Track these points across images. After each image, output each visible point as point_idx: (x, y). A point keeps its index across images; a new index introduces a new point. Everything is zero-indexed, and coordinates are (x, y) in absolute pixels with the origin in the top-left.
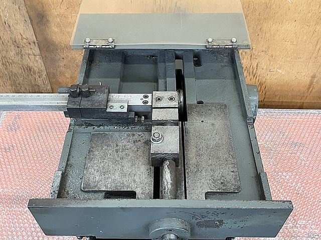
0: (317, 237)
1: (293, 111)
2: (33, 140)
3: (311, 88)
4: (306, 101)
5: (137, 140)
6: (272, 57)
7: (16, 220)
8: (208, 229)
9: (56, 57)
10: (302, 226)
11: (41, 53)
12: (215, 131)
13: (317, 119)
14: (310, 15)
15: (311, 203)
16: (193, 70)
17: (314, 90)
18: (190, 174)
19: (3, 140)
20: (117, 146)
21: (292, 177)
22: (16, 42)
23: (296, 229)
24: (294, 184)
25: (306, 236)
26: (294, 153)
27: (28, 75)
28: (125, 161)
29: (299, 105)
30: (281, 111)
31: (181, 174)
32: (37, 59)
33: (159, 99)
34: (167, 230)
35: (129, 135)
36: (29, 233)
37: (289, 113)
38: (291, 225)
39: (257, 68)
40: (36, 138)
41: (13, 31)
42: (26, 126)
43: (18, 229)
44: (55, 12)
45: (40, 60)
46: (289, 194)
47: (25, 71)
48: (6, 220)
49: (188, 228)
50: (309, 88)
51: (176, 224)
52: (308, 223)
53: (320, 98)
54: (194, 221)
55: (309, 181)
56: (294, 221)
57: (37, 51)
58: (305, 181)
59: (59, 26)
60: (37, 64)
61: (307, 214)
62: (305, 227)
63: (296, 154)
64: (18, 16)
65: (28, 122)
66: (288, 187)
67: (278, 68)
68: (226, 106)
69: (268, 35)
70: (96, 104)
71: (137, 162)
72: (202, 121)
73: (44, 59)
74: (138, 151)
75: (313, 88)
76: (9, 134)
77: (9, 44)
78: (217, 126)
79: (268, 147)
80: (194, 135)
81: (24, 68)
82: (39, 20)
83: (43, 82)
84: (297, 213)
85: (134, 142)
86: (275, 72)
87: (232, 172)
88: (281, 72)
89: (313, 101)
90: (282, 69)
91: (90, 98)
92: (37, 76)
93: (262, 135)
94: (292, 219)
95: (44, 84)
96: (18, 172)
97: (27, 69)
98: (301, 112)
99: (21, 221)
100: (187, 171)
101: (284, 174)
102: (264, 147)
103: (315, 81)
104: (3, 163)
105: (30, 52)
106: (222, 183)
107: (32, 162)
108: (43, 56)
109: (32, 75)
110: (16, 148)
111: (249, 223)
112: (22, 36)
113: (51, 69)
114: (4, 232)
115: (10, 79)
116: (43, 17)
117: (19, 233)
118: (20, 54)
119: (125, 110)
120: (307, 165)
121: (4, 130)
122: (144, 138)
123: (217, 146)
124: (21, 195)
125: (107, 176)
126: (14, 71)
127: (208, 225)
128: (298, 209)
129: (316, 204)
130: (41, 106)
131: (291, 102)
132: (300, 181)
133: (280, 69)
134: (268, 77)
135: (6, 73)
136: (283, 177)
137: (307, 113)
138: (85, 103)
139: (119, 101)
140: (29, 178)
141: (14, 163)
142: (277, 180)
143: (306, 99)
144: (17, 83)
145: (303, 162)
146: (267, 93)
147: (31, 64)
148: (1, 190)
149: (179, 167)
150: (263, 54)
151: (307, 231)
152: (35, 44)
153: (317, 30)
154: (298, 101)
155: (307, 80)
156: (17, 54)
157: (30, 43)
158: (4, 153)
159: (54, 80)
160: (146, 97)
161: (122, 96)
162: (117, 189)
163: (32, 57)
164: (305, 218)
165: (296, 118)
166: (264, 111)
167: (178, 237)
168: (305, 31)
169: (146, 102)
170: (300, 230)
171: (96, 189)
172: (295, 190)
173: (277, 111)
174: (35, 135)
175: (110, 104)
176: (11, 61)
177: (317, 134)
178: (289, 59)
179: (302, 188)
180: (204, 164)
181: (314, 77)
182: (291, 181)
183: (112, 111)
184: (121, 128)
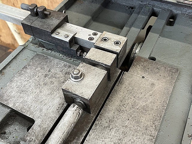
12: (151, 92)
16: (161, 27)
18: (97, 127)
20: (49, 71)
28: (45, 88)
31: (89, 123)
33: (105, 40)
35: (65, 66)
68: (178, 71)
70: (45, 27)
71: (55, 93)
72: (143, 77)
78: (156, 88)
80: (127, 87)
91: (44, 20)
100: (96, 122)
119: (67, 40)
123: (145, 109)
125: (22, 95)
138: (37, 23)
139: (68, 31)
149: (92, 115)
160: (95, 34)
162: (22, 111)
169: (92, 39)
171: (5, 103)
175: (57, 30)
180: (118, 123)
183: (57, 37)
184: (65, 58)
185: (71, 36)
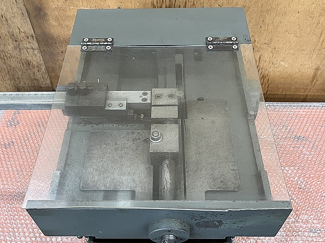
0: (319, 232)
1: (296, 104)
2: (33, 136)
3: (315, 81)
4: (310, 94)
5: (136, 139)
6: (275, 49)
7: (16, 217)
8: (207, 229)
9: (55, 51)
10: (304, 221)
11: (39, 47)
12: (215, 129)
13: (320, 112)
14: (313, 6)
15: (313, 197)
16: (193, 65)
17: (318, 83)
18: (190, 173)
19: (2, 135)
20: (116, 144)
21: (295, 171)
22: (13, 35)
23: (298, 224)
24: (296, 179)
25: (308, 231)
26: (297, 147)
27: (27, 70)
28: (124, 160)
29: (302, 97)
30: (284, 104)
31: (181, 173)
32: (36, 53)
33: (158, 96)
34: (166, 231)
35: (128, 134)
36: (30, 230)
37: (292, 106)
38: (293, 220)
39: (259, 61)
40: (36, 133)
41: (10, 25)
42: (26, 122)
43: (20, 225)
44: (53, 5)
45: (38, 54)
46: (292, 189)
47: (23, 66)
48: (7, 217)
49: (187, 228)
50: (313, 80)
51: (175, 225)
52: (309, 218)
53: (324, 90)
54: (194, 222)
55: (312, 176)
56: (296, 216)
57: (35, 45)
58: (307, 176)
59: (57, 19)
60: (36, 58)
61: (309, 208)
62: (307, 222)
63: (298, 148)
64: (15, 10)
65: (28, 117)
66: (290, 182)
67: (281, 61)
68: (227, 103)
69: (271, 27)
70: (94, 102)
71: (136, 161)
72: (203, 119)
73: (43, 53)
74: (137, 149)
75: (317, 80)
76: (8, 130)
77: (6, 38)
78: (217, 124)
79: (271, 141)
80: (194, 132)
81: (22, 63)
82: (37, 13)
83: (42, 76)
84: (299, 208)
85: (134, 141)
86: (278, 65)
87: (232, 170)
88: (284, 65)
89: (317, 94)
90: (285, 62)
91: (88, 96)
92: (36, 70)
93: (265, 129)
94: (294, 214)
95: (43, 78)
96: (18, 168)
97: (26, 63)
98: (305, 105)
99: (22, 217)
100: (186, 170)
101: (286, 168)
102: (267, 141)
103: (319, 73)
104: (3, 159)
105: (28, 46)
106: (222, 182)
107: (32, 158)
108: (42, 50)
109: (30, 69)
110: (16, 144)
111: (248, 224)
112: (19, 30)
113: (50, 63)
114: (5, 229)
115: (8, 73)
116: (40, 10)
117: (20, 229)
118: (18, 47)
119: (124, 108)
120: (309, 159)
121: (4, 126)
122: (143, 136)
123: (217, 144)
124: (21, 191)
125: (106, 175)
126: (13, 65)
127: (207, 225)
128: (300, 204)
129: (318, 199)
130: (39, 105)
131: (294, 95)
132: (302, 175)
133: (283, 61)
134: (271, 70)
135: (5, 67)
136: (285, 171)
137: (310, 106)
138: (84, 102)
139: (118, 99)
140: (29, 174)
141: (14, 159)
142: (279, 174)
143: (309, 91)
144: (16, 76)
145: (306, 156)
146: (270, 86)
147: (29, 58)
148: (2, 186)
149: (179, 166)
150: (265, 46)
151: (309, 225)
152: (33, 38)
153: (320, 21)
154: (302, 93)
155: (311, 72)
156: (15, 48)
157: (28, 37)
158: (4, 149)
159: (54, 74)
160: (145, 94)
161: (121, 93)
162: (117, 188)
163: (30, 51)
164: (307, 212)
165: (299, 112)
166: (267, 105)
167: (177, 238)
168: (309, 23)
169: (145, 100)
170: (302, 225)
171: (95, 189)
172: (297, 185)
173: (280, 104)
174: (35, 130)
175: (109, 102)
176: (9, 55)
177: (320, 127)
178: (292, 52)
179: (305, 182)
180: (204, 163)
181: (317, 69)
182: (293, 175)
183: (111, 109)
184: (120, 126)
185: (125, 103)
